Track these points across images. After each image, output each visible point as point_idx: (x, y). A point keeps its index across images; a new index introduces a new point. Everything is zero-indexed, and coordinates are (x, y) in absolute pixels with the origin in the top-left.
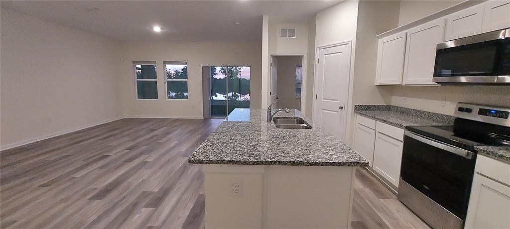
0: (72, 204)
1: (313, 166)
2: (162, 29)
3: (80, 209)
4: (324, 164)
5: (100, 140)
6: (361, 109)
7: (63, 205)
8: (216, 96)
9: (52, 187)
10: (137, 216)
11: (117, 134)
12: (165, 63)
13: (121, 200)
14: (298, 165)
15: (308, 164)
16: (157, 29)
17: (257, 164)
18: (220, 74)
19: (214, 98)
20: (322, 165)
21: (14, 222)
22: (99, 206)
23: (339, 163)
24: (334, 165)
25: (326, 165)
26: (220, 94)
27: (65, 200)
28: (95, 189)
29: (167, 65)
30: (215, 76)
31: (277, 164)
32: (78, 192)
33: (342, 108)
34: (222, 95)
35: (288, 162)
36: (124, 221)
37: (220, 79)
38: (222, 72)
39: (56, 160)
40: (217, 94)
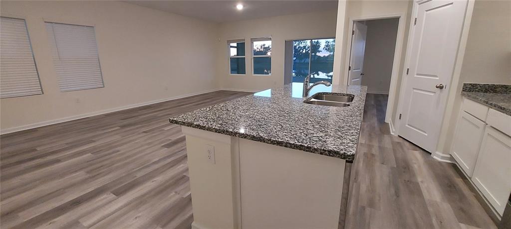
0: (152, 147)
1: (275, 145)
2: (244, 6)
3: (153, 152)
4: (289, 145)
5: (194, 105)
6: (470, 90)
7: (147, 147)
8: (318, 75)
9: (148, 133)
10: (182, 165)
11: (208, 102)
12: (253, 40)
13: (179, 152)
14: (258, 141)
15: (269, 142)
16: (240, 7)
17: (219, 132)
18: (323, 51)
19: (316, 76)
20: (286, 146)
21: (118, 151)
22: (165, 151)
23: (308, 147)
24: (301, 149)
25: (291, 147)
26: (323, 72)
27: (149, 144)
28: (170, 140)
29: (254, 42)
30: (318, 54)
31: (237, 135)
32: (158, 140)
33: (441, 87)
34: (325, 74)
35: (248, 135)
36: (172, 167)
37: (324, 56)
38: (326, 49)
39: (162, 116)
40: (319, 72)
